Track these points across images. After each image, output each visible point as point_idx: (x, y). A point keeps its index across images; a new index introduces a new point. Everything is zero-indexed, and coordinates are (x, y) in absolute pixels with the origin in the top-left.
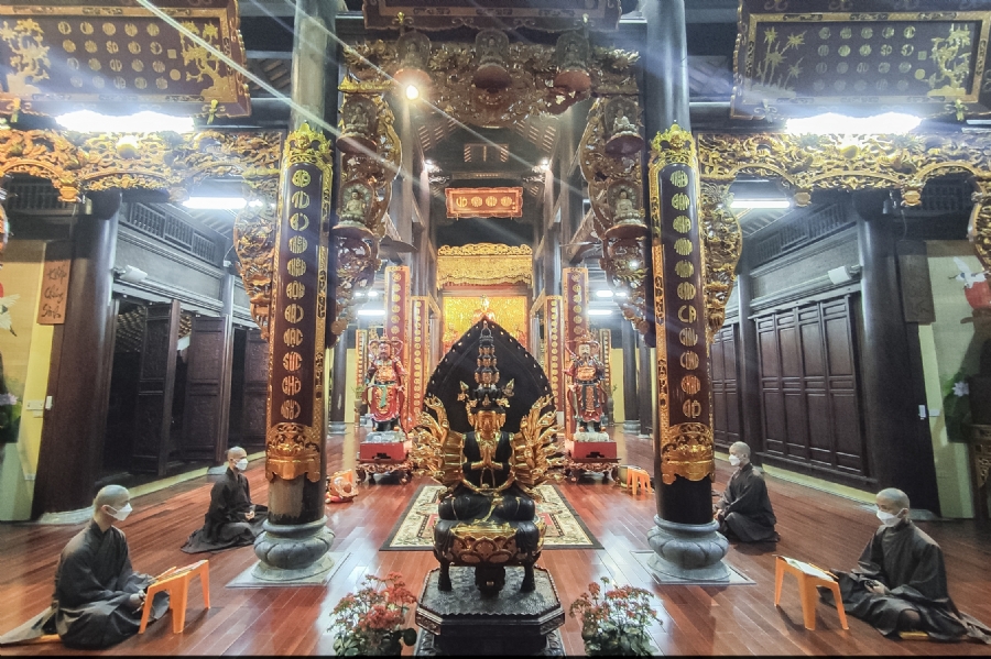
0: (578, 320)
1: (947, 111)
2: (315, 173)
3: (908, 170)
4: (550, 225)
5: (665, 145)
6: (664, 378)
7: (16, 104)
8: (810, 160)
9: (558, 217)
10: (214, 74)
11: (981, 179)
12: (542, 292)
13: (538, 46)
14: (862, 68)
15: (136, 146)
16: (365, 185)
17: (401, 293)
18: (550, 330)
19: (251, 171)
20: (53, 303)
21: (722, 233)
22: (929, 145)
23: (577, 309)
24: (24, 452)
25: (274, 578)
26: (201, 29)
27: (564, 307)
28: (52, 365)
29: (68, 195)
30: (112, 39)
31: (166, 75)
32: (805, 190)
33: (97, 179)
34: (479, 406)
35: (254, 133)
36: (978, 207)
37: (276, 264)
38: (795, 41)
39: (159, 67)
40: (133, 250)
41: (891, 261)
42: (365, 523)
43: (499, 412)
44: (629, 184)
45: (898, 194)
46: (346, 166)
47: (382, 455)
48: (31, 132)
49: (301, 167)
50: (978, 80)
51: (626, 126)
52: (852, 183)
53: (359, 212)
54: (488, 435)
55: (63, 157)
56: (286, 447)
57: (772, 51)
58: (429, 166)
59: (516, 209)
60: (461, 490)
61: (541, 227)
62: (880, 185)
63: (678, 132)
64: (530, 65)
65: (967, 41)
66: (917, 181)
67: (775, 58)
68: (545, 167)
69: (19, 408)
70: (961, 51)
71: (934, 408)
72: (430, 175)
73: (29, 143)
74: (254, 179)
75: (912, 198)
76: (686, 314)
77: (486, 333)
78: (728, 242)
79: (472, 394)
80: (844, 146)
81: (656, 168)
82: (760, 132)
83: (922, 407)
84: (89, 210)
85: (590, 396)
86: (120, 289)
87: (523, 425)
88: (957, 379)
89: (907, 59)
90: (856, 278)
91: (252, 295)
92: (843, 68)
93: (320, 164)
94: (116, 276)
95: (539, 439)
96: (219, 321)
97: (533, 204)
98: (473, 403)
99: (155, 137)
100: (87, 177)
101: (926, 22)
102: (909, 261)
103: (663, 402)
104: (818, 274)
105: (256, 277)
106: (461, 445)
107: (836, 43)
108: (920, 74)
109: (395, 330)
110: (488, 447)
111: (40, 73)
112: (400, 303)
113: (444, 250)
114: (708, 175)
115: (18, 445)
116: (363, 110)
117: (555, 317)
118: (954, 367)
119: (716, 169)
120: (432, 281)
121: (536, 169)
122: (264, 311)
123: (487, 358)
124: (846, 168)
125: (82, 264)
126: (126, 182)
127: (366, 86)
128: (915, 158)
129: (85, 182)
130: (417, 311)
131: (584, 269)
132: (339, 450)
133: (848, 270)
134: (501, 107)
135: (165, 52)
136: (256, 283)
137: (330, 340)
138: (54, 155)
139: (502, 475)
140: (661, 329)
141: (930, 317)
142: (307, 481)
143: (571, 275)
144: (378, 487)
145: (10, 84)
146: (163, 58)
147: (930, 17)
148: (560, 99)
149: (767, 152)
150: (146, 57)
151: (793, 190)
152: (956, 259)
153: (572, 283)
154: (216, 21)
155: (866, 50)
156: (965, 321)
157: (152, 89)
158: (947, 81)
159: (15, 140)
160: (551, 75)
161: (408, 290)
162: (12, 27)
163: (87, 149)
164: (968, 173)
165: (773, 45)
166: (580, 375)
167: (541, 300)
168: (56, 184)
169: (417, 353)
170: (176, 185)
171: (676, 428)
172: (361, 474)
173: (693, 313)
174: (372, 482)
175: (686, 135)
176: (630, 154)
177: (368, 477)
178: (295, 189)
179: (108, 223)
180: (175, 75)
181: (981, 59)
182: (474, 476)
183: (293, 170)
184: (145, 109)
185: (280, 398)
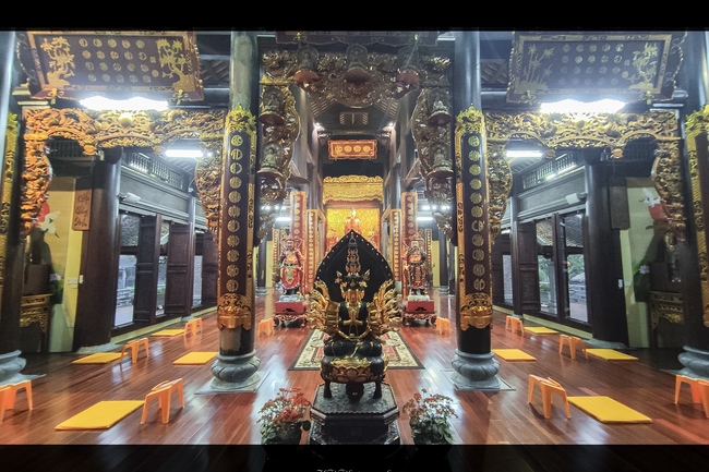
0: (411, 225)
1: (641, 98)
2: (245, 137)
3: (616, 135)
4: (394, 164)
5: (465, 119)
6: (462, 265)
7: (54, 92)
8: (556, 129)
9: (399, 159)
10: (180, 73)
11: (660, 142)
12: (389, 206)
13: (386, 55)
14: (589, 70)
15: (132, 119)
16: (277, 144)
17: (300, 208)
18: (394, 230)
19: (205, 135)
20: (81, 217)
21: (500, 175)
22: (629, 120)
23: (411, 218)
24: (67, 310)
25: (224, 388)
26: (171, 44)
27: (403, 216)
28: (82, 256)
29: (89, 151)
30: (114, 50)
31: (149, 74)
32: (551, 148)
33: (107, 140)
34: (348, 286)
35: (206, 110)
36: (658, 159)
37: (222, 195)
38: (548, 53)
39: (145, 69)
40: (131, 183)
41: (605, 191)
42: (278, 353)
43: (360, 290)
44: (443, 144)
45: (609, 150)
46: (265, 132)
47: (289, 310)
48: (64, 110)
49: (237, 133)
50: (661, 78)
51: (441, 108)
52: (582, 144)
53: (274, 162)
54: (354, 304)
55: (85, 126)
56: (230, 309)
57: (533, 59)
58: (317, 127)
59: (373, 154)
60: (337, 337)
61: (388, 165)
62: (598, 145)
63: (474, 112)
64: (381, 68)
65: (655, 53)
66: (621, 143)
67: (535, 64)
68: (391, 127)
69: (63, 283)
70: (651, 60)
71: (627, 282)
72: (318, 133)
73: (62, 116)
74: (207, 140)
75: (617, 154)
76: (477, 226)
77: (353, 241)
78: (503, 181)
79: (344, 279)
80: (577, 120)
81: (459, 134)
82: (525, 111)
83: (620, 281)
84: (102, 158)
85: (418, 273)
86: (124, 208)
87: (375, 298)
88: (642, 263)
89: (618, 65)
90: (583, 200)
91: (207, 214)
92: (578, 71)
93: (248, 131)
94: (121, 199)
95: (385, 307)
96: (187, 227)
97: (383, 150)
98: (345, 285)
99: (143, 113)
100: (101, 139)
101: (629, 41)
102: (616, 191)
103: (462, 280)
104: (559, 198)
105: (209, 203)
106: (337, 310)
107: (573, 54)
108: (625, 74)
109: (297, 232)
110: (353, 311)
111: (69, 72)
112: (300, 215)
113: (327, 179)
114: (492, 139)
115: (63, 305)
116: (275, 96)
117: (397, 222)
118: (640, 257)
119: (497, 135)
120: (320, 199)
121: (385, 129)
122: (214, 224)
123: (353, 256)
124: (577, 134)
125: (99, 192)
126: (126, 142)
127: (277, 81)
128: (620, 128)
129: (100, 142)
130: (311, 219)
131: (415, 194)
132: (262, 305)
133: (578, 195)
134: (362, 95)
135: (148, 59)
136: (209, 206)
137: (256, 242)
138: (79, 124)
139: (363, 328)
140: (461, 235)
141: (627, 225)
142: (243, 329)
143: (406, 197)
144: (286, 329)
145: (49, 79)
146: (147, 62)
147: (633, 38)
148: (400, 89)
149: (529, 123)
150: (137, 62)
151: (544, 147)
152: (645, 189)
153: (407, 202)
154: (181, 39)
155: (592, 59)
156: (648, 228)
157: (141, 83)
158: (642, 79)
159: (54, 115)
160: (395, 74)
161: (305, 206)
162: (50, 42)
163: (101, 121)
164: (653, 137)
165: (534, 55)
166: (412, 260)
167: (388, 211)
168: (81, 143)
169: (311, 245)
170: (158, 144)
171: (470, 296)
172: (276, 321)
173: (481, 225)
174: (283, 326)
175: (478, 114)
176: (443, 125)
177: (281, 323)
178: (233, 147)
179: (114, 166)
180: (155, 73)
181: (663, 65)
182: (346, 329)
183: (232, 135)
184: (136, 95)
185: (225, 278)
